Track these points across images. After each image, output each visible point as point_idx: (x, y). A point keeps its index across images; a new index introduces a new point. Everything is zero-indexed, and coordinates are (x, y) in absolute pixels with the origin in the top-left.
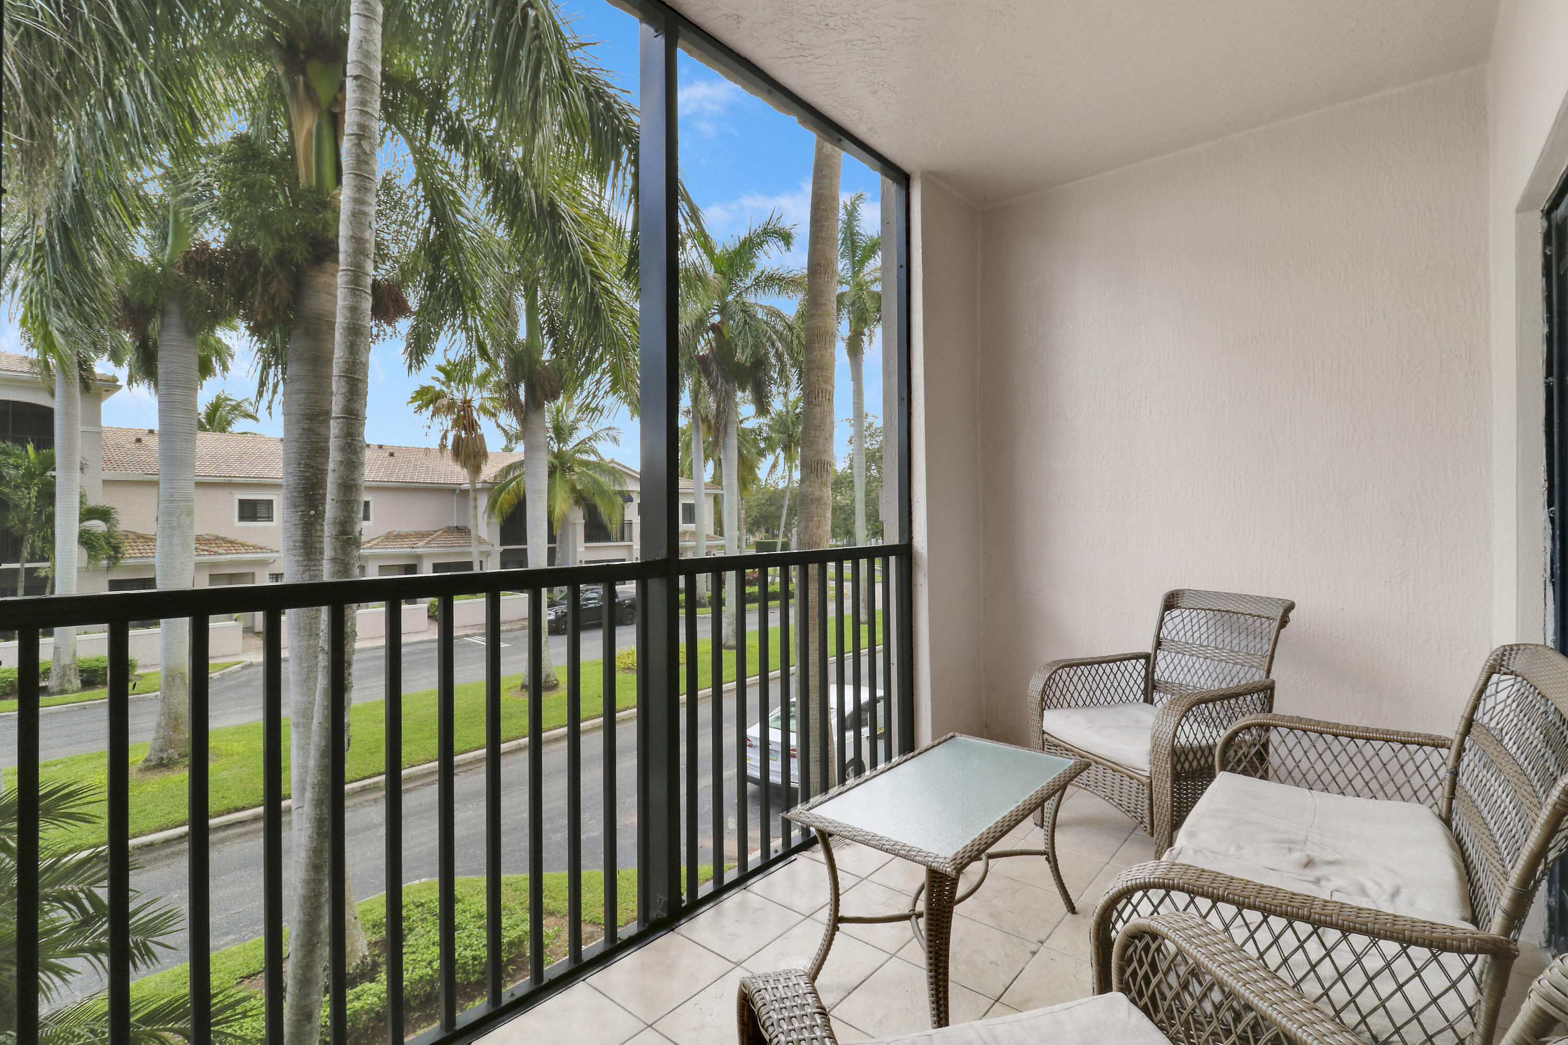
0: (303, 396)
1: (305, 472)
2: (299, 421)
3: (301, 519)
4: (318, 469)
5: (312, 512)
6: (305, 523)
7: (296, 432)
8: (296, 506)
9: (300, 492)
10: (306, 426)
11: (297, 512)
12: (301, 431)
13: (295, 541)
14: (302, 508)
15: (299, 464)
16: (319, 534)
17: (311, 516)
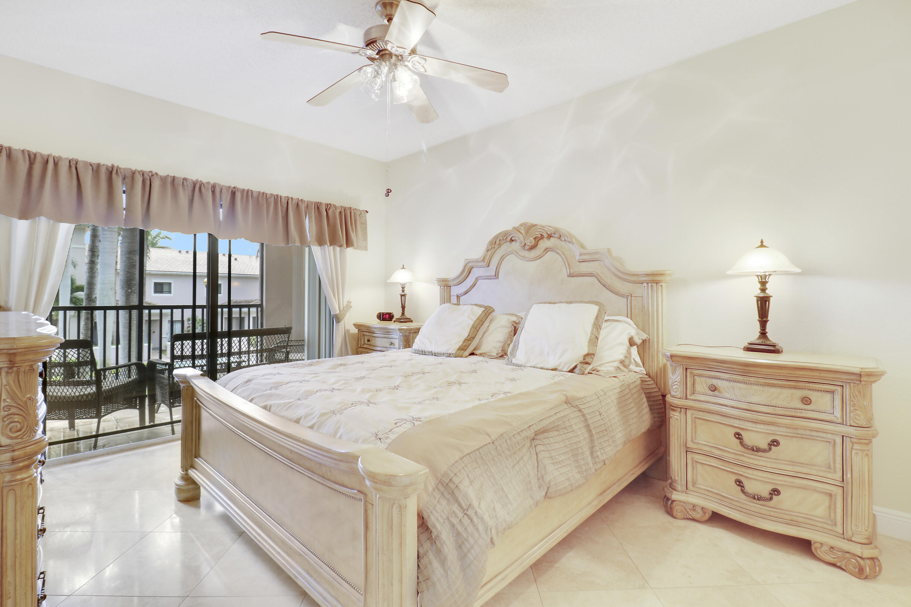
0: (127, 244)
1: (127, 274)
2: (125, 254)
3: (125, 293)
4: (132, 273)
5: (130, 291)
6: (127, 295)
7: (124, 258)
8: (123, 288)
9: (125, 282)
10: (128, 256)
11: (124, 290)
12: (126, 258)
13: (123, 302)
14: (126, 289)
15: (125, 271)
16: (132, 299)
17: (129, 292)
